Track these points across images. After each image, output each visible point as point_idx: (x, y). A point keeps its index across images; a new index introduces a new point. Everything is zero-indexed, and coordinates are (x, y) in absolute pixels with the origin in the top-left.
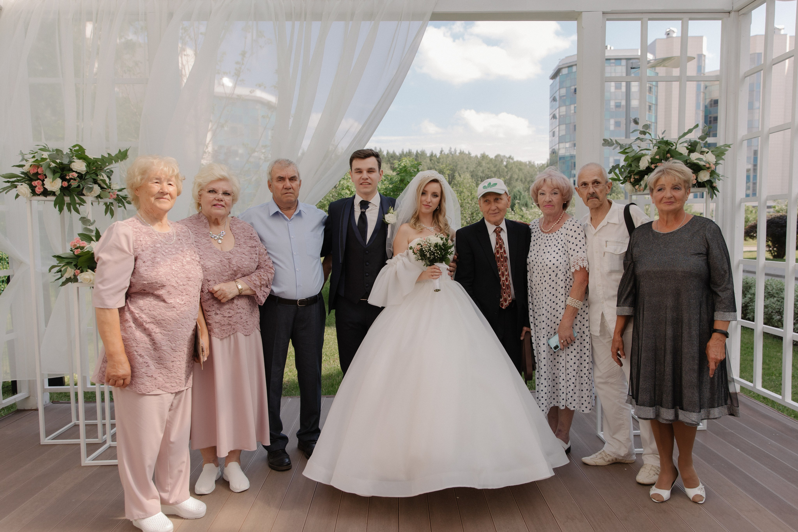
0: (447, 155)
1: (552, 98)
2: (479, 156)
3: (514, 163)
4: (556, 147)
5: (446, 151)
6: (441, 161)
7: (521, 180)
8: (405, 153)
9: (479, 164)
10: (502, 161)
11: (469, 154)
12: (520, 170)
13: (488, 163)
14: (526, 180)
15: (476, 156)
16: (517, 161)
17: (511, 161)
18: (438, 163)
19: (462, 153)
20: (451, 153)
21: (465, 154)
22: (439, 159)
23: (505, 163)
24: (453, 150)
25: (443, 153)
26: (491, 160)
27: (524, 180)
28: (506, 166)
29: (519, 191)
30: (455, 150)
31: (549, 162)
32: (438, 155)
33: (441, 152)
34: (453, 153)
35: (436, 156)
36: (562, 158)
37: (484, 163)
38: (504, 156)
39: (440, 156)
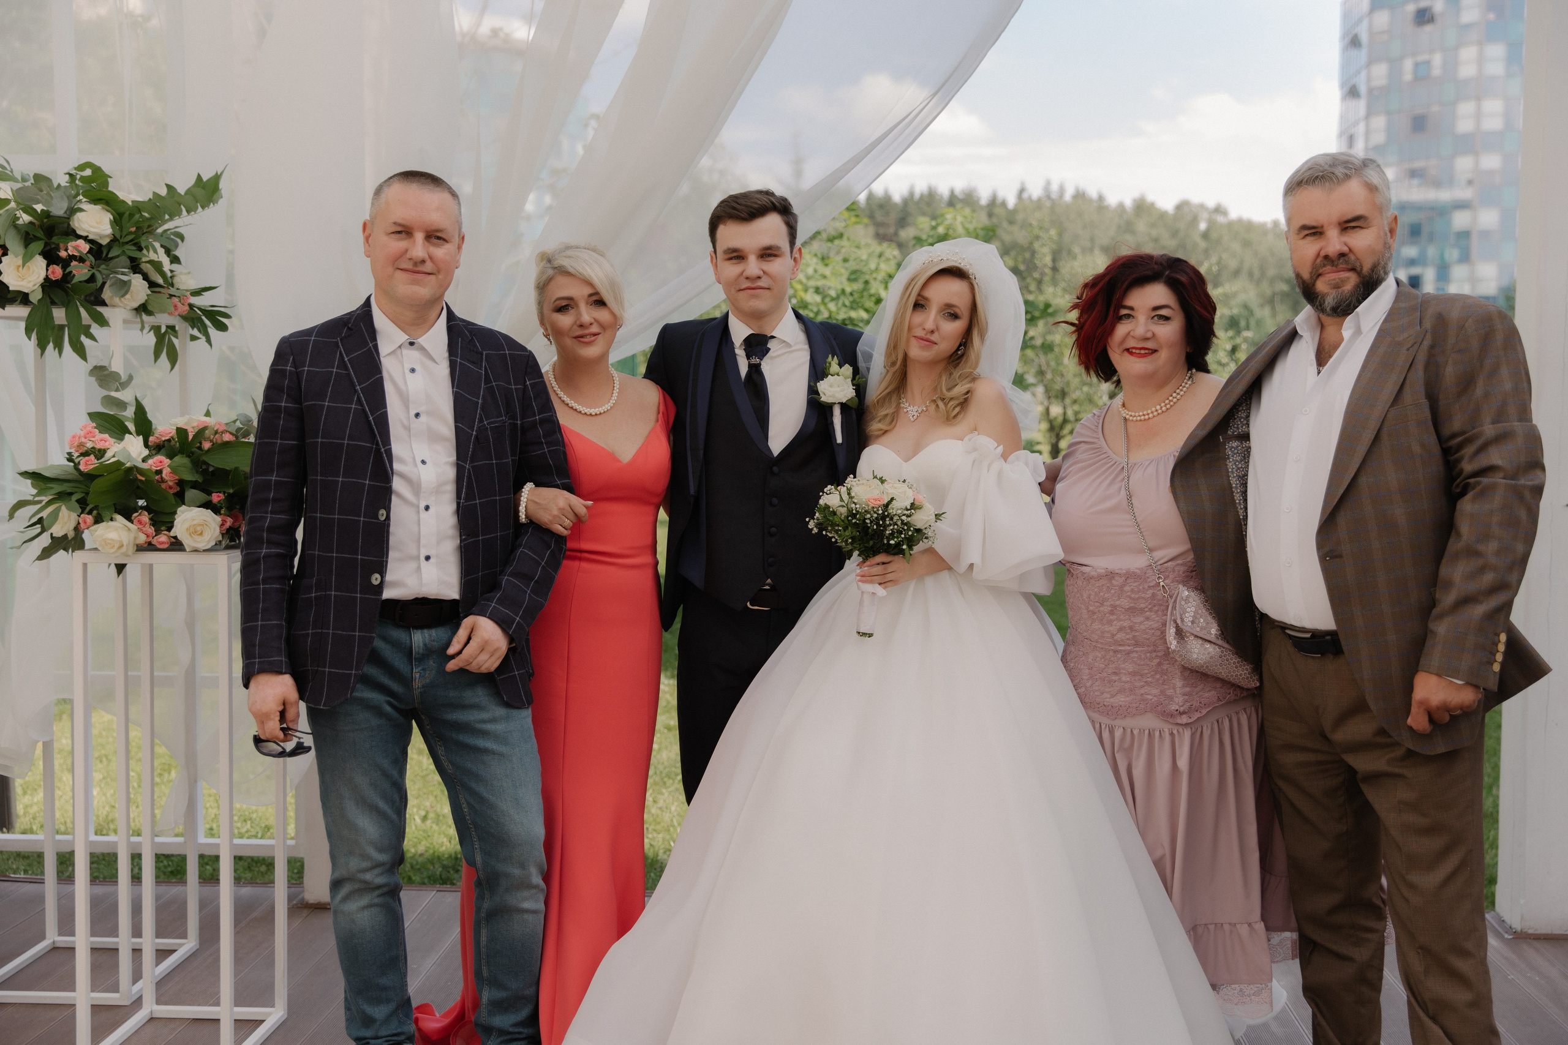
0: (1039, 200)
1: (1348, 40)
2: (1128, 203)
3: (1231, 225)
5: (1035, 191)
6: (1020, 217)
7: (1251, 274)
8: (917, 196)
9: (1128, 227)
10: (1195, 220)
11: (1101, 198)
12: (1246, 244)
13: (1153, 225)
14: (1263, 274)
15: (1121, 206)
16: (1240, 221)
17: (1220, 219)
18: (1011, 222)
19: (1080, 196)
20: (1048, 197)
21: (1090, 201)
22: (1014, 212)
23: (1203, 226)
24: (1054, 187)
25: (1025, 195)
26: (1163, 215)
27: (1257, 273)
28: (1205, 235)
29: (1246, 307)
30: (1062, 190)
32: (1011, 202)
33: (1022, 191)
34: (1054, 196)
35: (1004, 204)
37: (1141, 226)
38: (1202, 206)
39: (1016, 205)
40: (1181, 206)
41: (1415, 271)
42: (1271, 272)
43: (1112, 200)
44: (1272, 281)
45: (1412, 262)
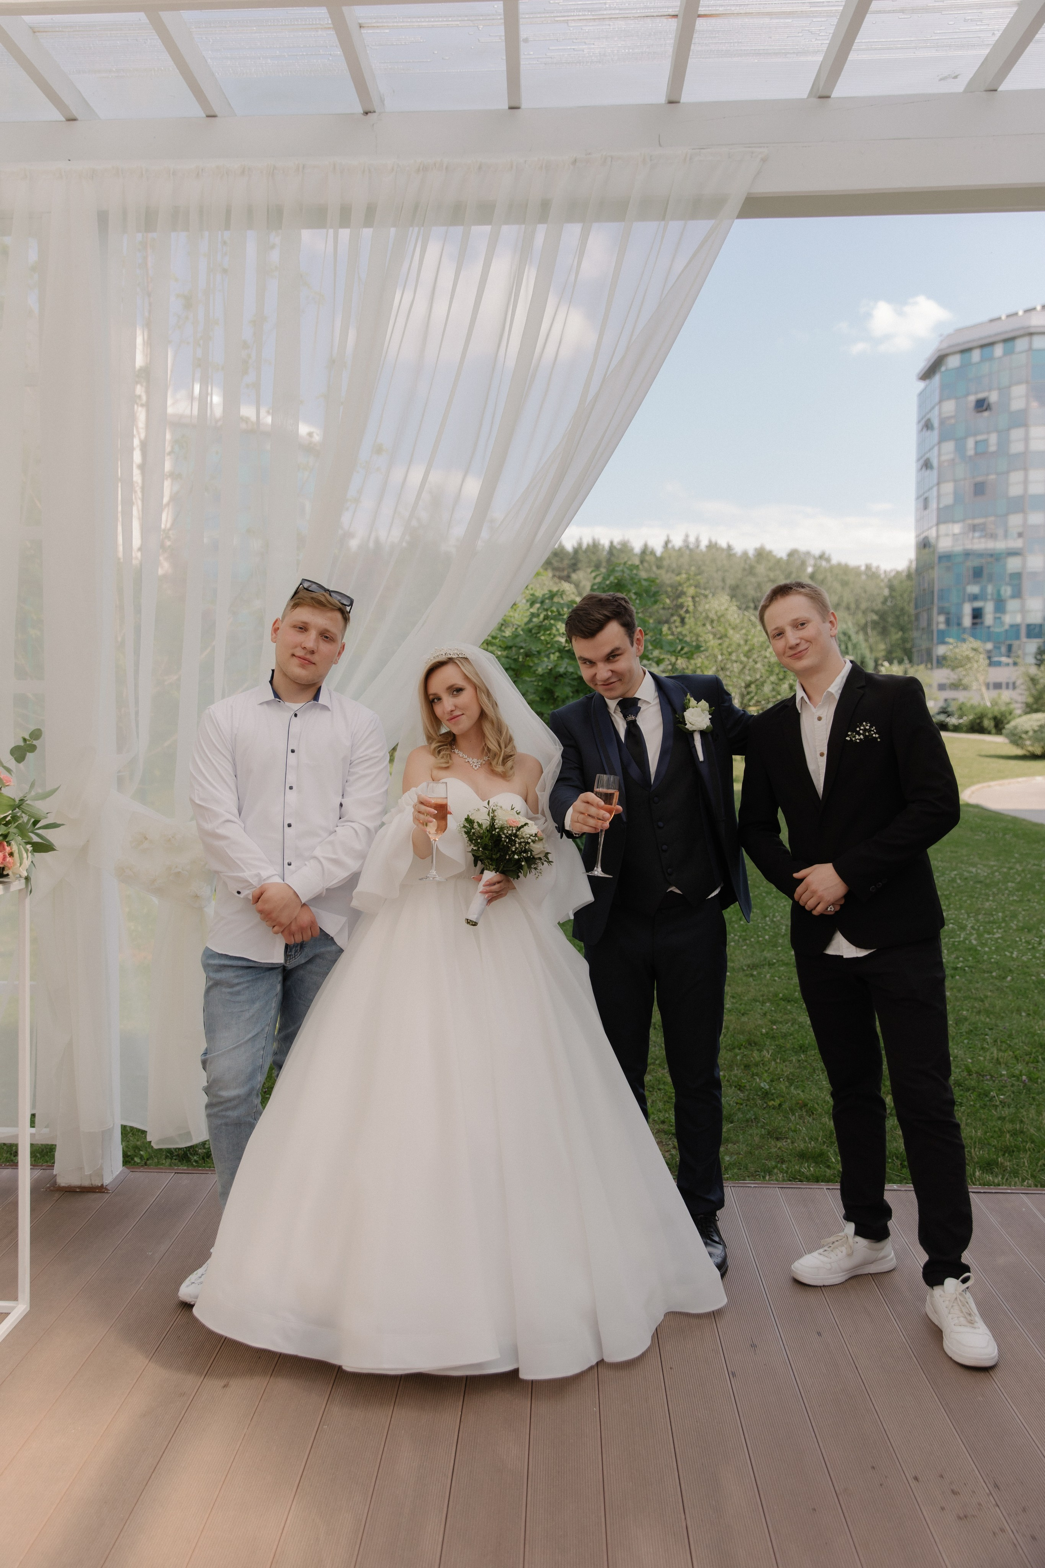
0: (680, 549)
1: (923, 423)
2: (751, 553)
3: (832, 569)
4: (932, 533)
5: (678, 543)
6: (666, 563)
7: (848, 608)
8: (584, 546)
9: (750, 571)
10: (803, 564)
11: (729, 547)
12: (844, 584)
13: (770, 569)
14: (858, 607)
15: (745, 554)
16: (839, 565)
17: (824, 563)
18: (659, 567)
19: (712, 546)
20: (687, 547)
21: (722, 550)
22: (661, 559)
23: (812, 569)
24: (692, 539)
25: (670, 546)
26: (779, 561)
27: (853, 606)
29: (845, 634)
30: (698, 541)
31: (914, 566)
32: (659, 551)
33: (667, 543)
34: (691, 546)
35: (653, 553)
36: (946, 557)
37: (761, 569)
38: (808, 553)
39: (662, 553)
40: (792, 554)
41: (978, 604)
42: (864, 605)
43: (738, 549)
44: (864, 612)
45: (975, 598)
